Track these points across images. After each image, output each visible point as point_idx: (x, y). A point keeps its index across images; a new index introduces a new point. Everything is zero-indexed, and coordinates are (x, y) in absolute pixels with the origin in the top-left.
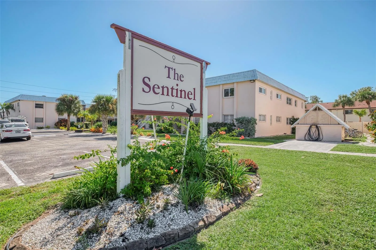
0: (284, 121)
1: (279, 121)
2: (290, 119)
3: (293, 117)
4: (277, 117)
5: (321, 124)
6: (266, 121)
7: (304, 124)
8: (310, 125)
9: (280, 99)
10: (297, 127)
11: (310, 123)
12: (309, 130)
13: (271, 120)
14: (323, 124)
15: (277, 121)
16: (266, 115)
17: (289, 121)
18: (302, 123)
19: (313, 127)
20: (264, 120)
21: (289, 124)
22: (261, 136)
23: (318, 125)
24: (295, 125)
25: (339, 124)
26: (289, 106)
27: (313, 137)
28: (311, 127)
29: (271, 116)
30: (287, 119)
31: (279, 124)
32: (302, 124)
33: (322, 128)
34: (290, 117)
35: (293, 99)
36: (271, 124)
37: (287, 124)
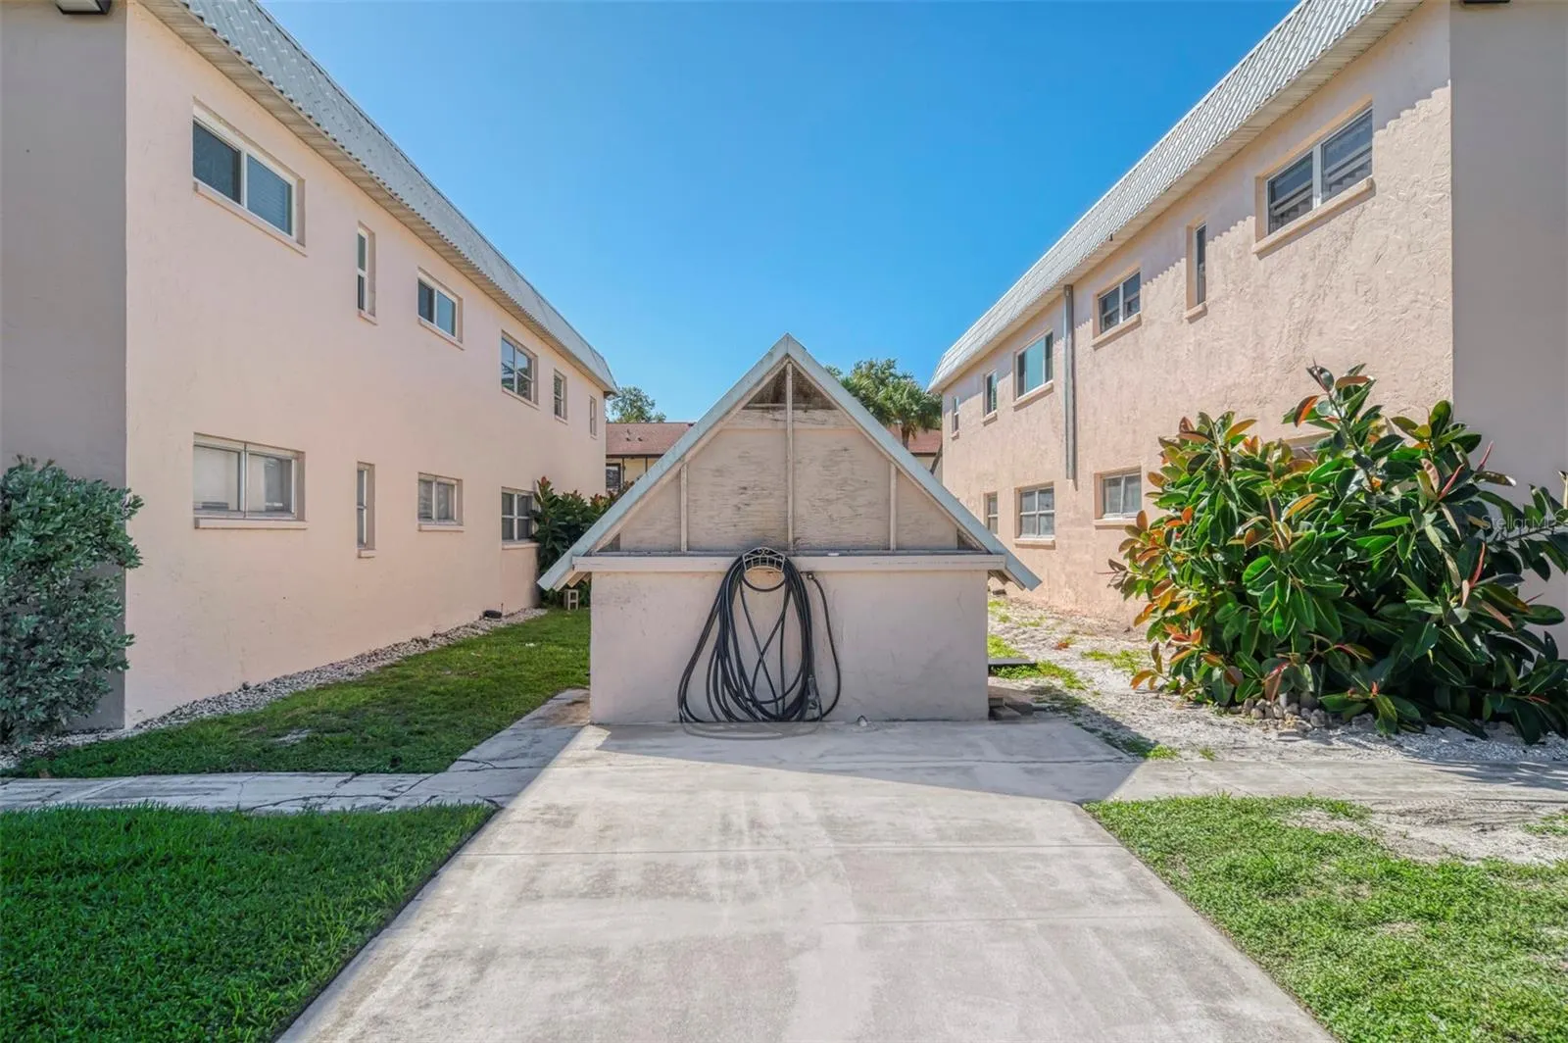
0: (482, 513)
1: (446, 516)
2: (525, 500)
3: (544, 484)
4: (426, 482)
5: (822, 551)
6: (301, 518)
7: (674, 551)
8: (724, 564)
9: (454, 339)
10: (609, 575)
11: (731, 544)
12: (723, 608)
13: (364, 505)
14: (846, 551)
15: (425, 516)
16: (300, 455)
17: (516, 516)
18: (650, 535)
19: (757, 576)
20: (286, 509)
21: (520, 538)
22: (231, 685)
23: (803, 563)
24: (583, 565)
25: (964, 545)
26: (513, 402)
27: (763, 693)
28: (734, 578)
29: (365, 472)
30: (507, 498)
31: (440, 540)
32: (649, 553)
33: (831, 584)
34: (525, 485)
35: (547, 366)
36: (365, 542)
37: (508, 535)
